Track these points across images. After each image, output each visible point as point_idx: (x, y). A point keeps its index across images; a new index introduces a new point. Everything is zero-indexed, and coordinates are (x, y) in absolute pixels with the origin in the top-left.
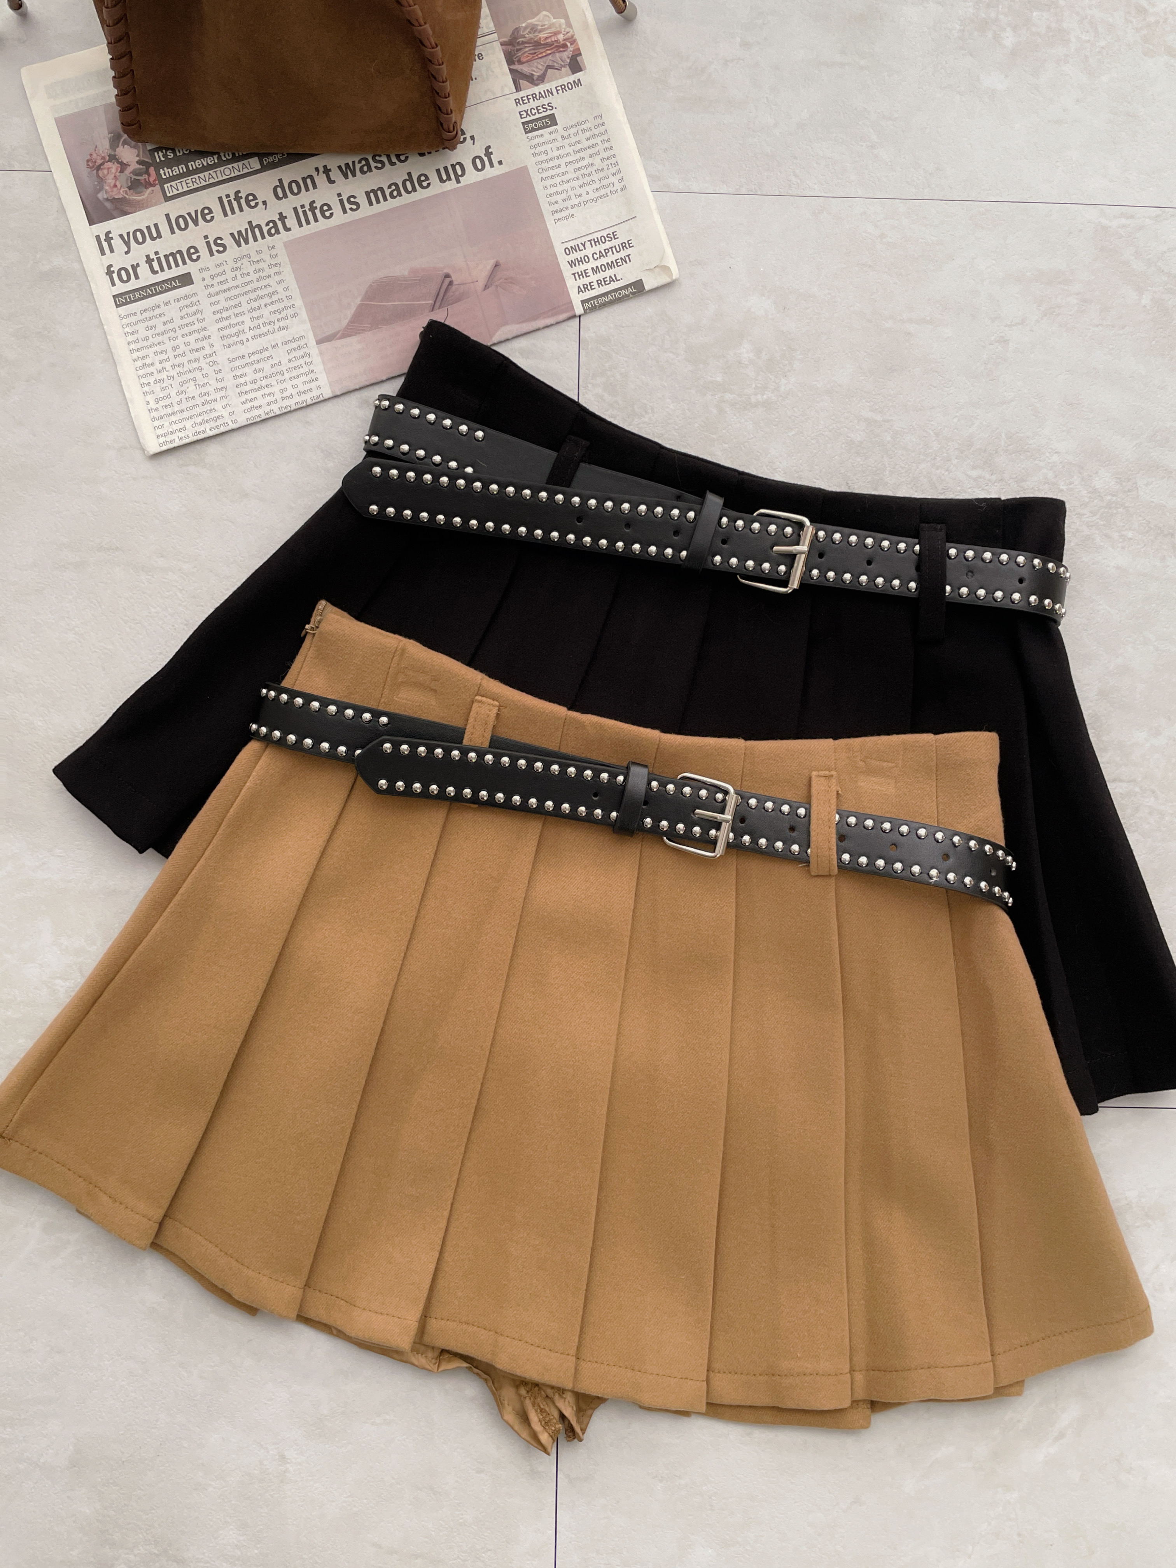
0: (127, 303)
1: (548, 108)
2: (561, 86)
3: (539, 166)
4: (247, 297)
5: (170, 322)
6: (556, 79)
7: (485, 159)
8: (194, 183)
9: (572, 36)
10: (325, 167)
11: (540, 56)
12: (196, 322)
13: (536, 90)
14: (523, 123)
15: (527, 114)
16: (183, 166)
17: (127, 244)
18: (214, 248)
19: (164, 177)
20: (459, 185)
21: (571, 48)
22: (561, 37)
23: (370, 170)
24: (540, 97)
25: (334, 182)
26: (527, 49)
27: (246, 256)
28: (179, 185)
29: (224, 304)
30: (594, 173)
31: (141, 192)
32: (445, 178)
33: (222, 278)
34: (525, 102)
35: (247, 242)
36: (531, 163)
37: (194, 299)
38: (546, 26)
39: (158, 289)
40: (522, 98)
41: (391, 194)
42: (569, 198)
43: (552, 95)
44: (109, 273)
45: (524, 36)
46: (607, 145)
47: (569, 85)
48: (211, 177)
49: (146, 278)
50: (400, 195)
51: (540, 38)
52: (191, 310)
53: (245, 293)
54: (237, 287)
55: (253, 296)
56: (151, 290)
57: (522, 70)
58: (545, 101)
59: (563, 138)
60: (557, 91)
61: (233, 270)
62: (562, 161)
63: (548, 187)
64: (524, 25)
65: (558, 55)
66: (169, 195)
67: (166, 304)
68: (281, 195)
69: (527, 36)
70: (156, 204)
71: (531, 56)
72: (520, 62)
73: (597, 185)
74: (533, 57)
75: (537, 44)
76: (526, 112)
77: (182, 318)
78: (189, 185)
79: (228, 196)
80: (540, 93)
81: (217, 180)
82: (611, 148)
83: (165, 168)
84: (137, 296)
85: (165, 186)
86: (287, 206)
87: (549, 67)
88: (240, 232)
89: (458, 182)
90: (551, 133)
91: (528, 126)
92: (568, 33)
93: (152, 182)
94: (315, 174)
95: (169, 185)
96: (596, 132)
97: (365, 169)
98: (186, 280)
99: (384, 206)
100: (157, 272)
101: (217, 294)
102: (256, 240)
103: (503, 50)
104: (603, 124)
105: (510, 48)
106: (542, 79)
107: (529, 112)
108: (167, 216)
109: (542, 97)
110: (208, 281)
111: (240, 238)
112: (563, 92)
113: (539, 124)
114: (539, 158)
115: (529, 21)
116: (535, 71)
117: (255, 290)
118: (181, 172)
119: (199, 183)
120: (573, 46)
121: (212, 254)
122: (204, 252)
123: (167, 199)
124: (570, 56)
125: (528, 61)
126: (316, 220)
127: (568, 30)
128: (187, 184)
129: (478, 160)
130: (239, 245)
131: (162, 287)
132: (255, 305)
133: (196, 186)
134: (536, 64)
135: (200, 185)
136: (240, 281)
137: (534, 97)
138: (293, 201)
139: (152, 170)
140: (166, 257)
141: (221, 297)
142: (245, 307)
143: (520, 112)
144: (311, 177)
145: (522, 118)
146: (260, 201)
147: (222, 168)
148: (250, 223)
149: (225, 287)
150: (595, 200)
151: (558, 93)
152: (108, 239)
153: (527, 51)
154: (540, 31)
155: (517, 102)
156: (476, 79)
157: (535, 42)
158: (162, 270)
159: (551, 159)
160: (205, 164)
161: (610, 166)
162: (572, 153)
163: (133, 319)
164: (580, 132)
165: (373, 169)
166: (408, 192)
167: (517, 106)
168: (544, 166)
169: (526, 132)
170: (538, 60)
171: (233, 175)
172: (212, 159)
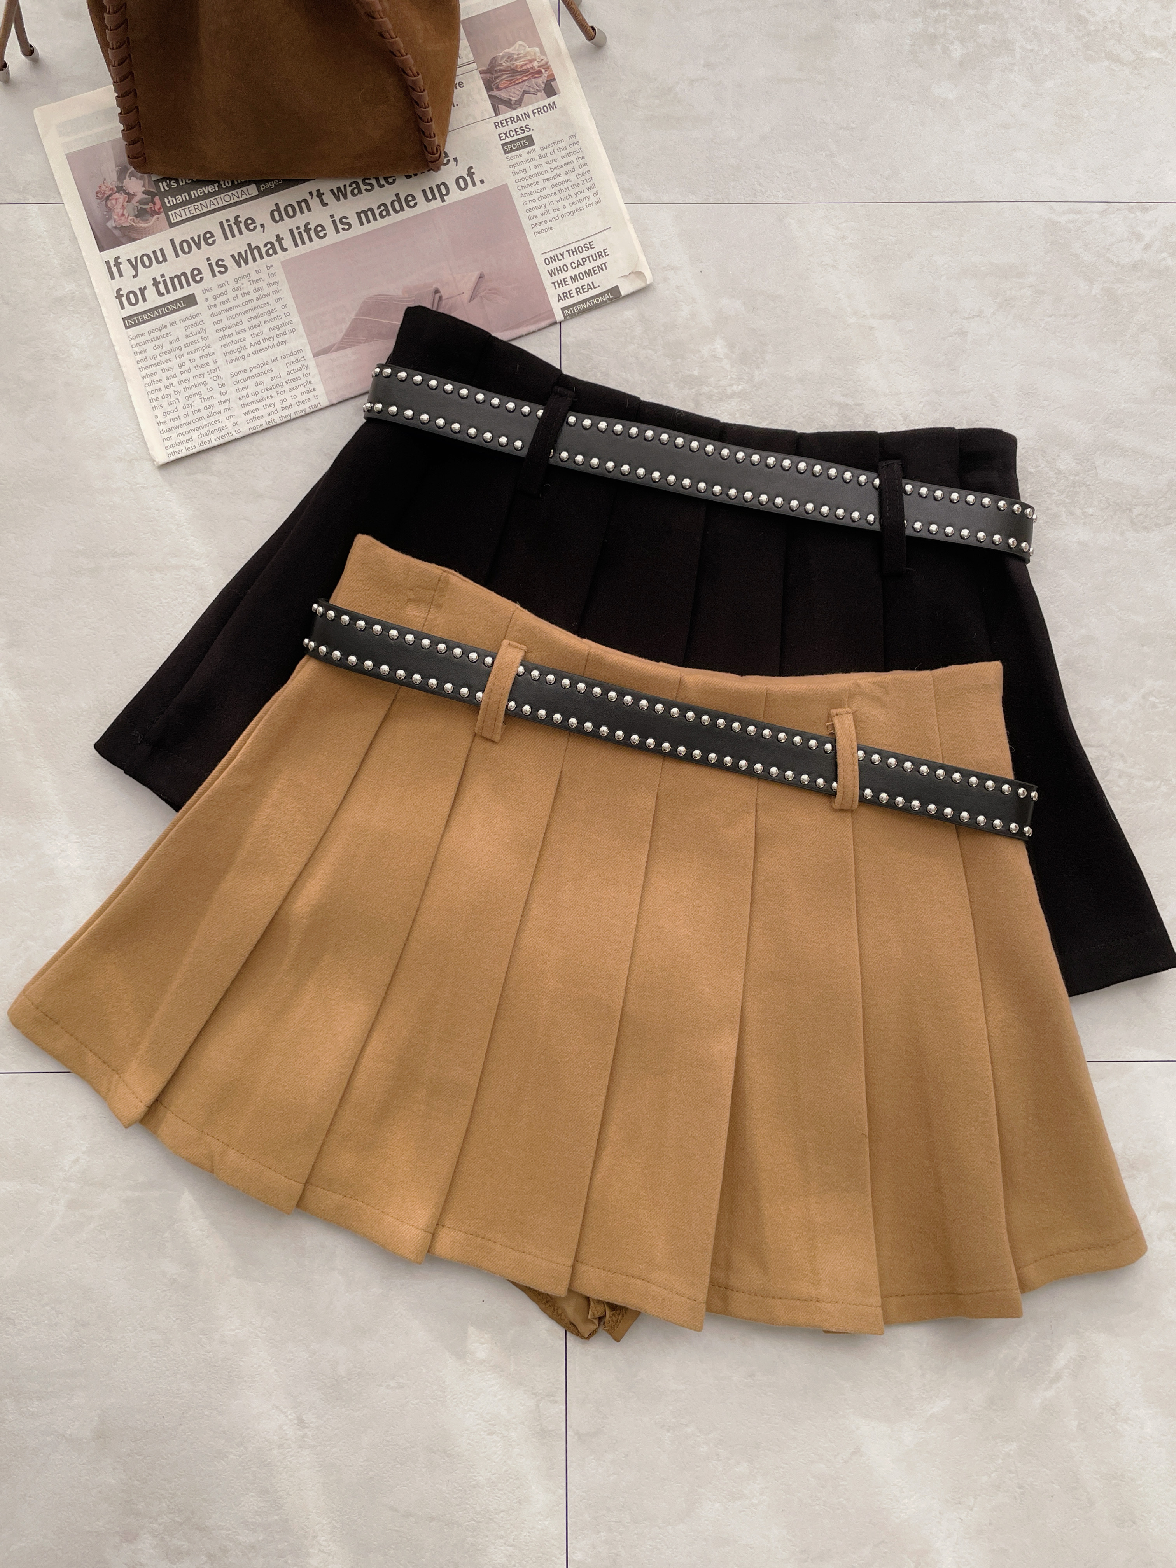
0: (135, 325)
1: (526, 130)
2: (537, 109)
3: (519, 184)
4: (247, 316)
5: (176, 341)
6: (532, 103)
7: (468, 179)
8: (197, 210)
9: (547, 63)
10: (318, 191)
11: (517, 82)
12: (200, 340)
13: (514, 113)
14: (503, 145)
15: (506, 136)
16: (186, 194)
17: (135, 268)
18: (216, 269)
19: (168, 205)
20: (444, 203)
21: (545, 74)
22: (536, 64)
23: (360, 192)
24: (517, 120)
25: (327, 204)
26: (504, 77)
27: (246, 276)
28: (183, 212)
29: (226, 323)
30: (570, 188)
31: (147, 220)
32: (430, 197)
33: (224, 298)
34: (503, 125)
35: (246, 263)
36: (511, 182)
37: (198, 319)
38: (522, 55)
39: (165, 310)
40: (501, 121)
41: (381, 213)
42: (548, 212)
43: (529, 117)
44: (119, 296)
45: (501, 65)
46: (581, 162)
47: (545, 108)
48: (212, 203)
49: (153, 300)
50: (389, 214)
51: (517, 66)
52: (194, 329)
53: (246, 312)
54: (239, 306)
55: (253, 314)
56: (158, 312)
57: (500, 96)
58: (523, 124)
59: (540, 156)
60: (534, 114)
61: (234, 290)
62: (540, 179)
63: (528, 202)
64: (501, 54)
65: (533, 81)
66: (173, 222)
67: (172, 324)
68: (277, 218)
69: (504, 64)
70: (161, 230)
71: (509, 83)
72: (498, 89)
73: (574, 199)
74: (510, 84)
75: (514, 71)
76: (505, 134)
77: (187, 336)
78: (191, 212)
79: (228, 221)
80: (517, 116)
81: (218, 206)
82: (586, 165)
83: (169, 197)
84: (145, 317)
85: (170, 213)
86: (284, 228)
87: (525, 92)
88: (240, 254)
89: (443, 200)
90: (529, 153)
91: (507, 147)
92: (542, 60)
93: (157, 210)
94: (309, 198)
95: (173, 212)
96: (571, 150)
97: (356, 191)
98: (190, 301)
99: (374, 225)
100: (163, 294)
101: (220, 313)
102: (255, 260)
103: (482, 78)
104: (577, 143)
105: (488, 76)
106: (519, 103)
107: (508, 135)
108: (172, 241)
109: (520, 119)
110: (212, 302)
111: (240, 259)
112: (539, 114)
113: (518, 145)
114: (518, 177)
115: (506, 51)
116: (512, 97)
117: (255, 309)
118: (184, 200)
119: (201, 209)
120: (547, 72)
121: (214, 275)
122: (206, 273)
123: (172, 225)
124: (545, 81)
125: (505, 88)
126: (311, 240)
127: (542, 57)
128: (190, 211)
129: (461, 180)
130: (239, 265)
131: (168, 309)
132: (255, 322)
133: (198, 212)
134: (513, 90)
135: (202, 212)
136: (241, 300)
137: (512, 120)
138: (289, 223)
139: (157, 199)
140: (171, 279)
141: (223, 316)
142: (246, 325)
143: (499, 135)
144: (305, 201)
145: (501, 140)
146: (258, 224)
147: (222, 196)
148: (249, 245)
149: (227, 306)
150: (572, 213)
151: (534, 116)
152: (117, 264)
153: (505, 79)
154: (516, 60)
155: (496, 125)
156: (457, 105)
157: (513, 69)
158: (168, 292)
159: (530, 177)
160: (207, 192)
161: (585, 182)
162: (549, 171)
163: (141, 339)
164: (556, 151)
165: (363, 191)
166: (396, 212)
167: (497, 128)
168: (524, 183)
169: (506, 153)
170: (515, 87)
171: (232, 201)
172: (213, 187)
